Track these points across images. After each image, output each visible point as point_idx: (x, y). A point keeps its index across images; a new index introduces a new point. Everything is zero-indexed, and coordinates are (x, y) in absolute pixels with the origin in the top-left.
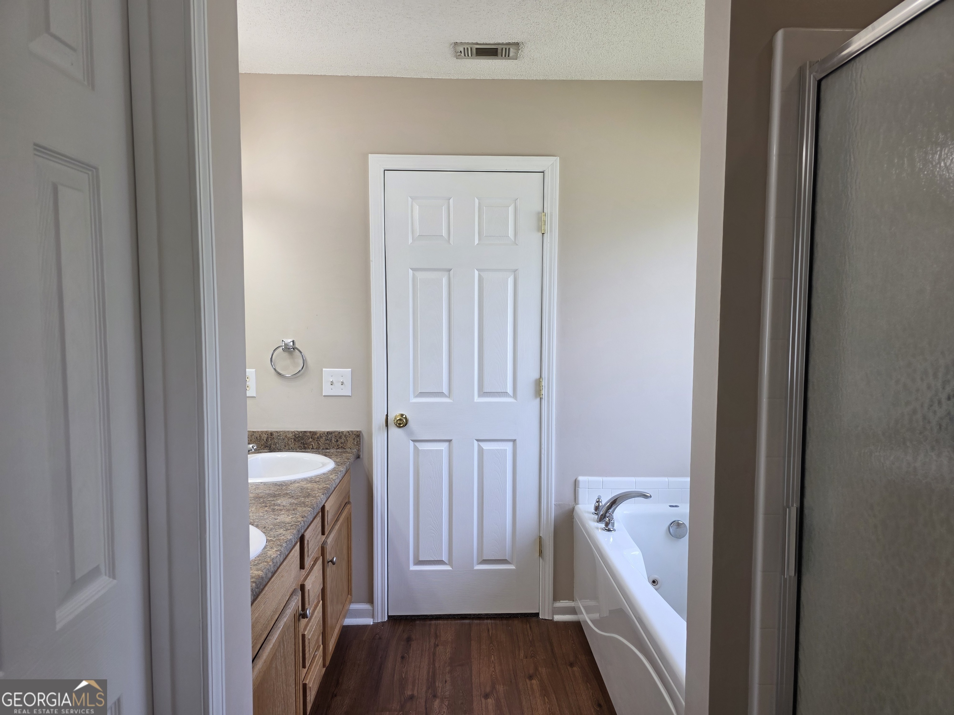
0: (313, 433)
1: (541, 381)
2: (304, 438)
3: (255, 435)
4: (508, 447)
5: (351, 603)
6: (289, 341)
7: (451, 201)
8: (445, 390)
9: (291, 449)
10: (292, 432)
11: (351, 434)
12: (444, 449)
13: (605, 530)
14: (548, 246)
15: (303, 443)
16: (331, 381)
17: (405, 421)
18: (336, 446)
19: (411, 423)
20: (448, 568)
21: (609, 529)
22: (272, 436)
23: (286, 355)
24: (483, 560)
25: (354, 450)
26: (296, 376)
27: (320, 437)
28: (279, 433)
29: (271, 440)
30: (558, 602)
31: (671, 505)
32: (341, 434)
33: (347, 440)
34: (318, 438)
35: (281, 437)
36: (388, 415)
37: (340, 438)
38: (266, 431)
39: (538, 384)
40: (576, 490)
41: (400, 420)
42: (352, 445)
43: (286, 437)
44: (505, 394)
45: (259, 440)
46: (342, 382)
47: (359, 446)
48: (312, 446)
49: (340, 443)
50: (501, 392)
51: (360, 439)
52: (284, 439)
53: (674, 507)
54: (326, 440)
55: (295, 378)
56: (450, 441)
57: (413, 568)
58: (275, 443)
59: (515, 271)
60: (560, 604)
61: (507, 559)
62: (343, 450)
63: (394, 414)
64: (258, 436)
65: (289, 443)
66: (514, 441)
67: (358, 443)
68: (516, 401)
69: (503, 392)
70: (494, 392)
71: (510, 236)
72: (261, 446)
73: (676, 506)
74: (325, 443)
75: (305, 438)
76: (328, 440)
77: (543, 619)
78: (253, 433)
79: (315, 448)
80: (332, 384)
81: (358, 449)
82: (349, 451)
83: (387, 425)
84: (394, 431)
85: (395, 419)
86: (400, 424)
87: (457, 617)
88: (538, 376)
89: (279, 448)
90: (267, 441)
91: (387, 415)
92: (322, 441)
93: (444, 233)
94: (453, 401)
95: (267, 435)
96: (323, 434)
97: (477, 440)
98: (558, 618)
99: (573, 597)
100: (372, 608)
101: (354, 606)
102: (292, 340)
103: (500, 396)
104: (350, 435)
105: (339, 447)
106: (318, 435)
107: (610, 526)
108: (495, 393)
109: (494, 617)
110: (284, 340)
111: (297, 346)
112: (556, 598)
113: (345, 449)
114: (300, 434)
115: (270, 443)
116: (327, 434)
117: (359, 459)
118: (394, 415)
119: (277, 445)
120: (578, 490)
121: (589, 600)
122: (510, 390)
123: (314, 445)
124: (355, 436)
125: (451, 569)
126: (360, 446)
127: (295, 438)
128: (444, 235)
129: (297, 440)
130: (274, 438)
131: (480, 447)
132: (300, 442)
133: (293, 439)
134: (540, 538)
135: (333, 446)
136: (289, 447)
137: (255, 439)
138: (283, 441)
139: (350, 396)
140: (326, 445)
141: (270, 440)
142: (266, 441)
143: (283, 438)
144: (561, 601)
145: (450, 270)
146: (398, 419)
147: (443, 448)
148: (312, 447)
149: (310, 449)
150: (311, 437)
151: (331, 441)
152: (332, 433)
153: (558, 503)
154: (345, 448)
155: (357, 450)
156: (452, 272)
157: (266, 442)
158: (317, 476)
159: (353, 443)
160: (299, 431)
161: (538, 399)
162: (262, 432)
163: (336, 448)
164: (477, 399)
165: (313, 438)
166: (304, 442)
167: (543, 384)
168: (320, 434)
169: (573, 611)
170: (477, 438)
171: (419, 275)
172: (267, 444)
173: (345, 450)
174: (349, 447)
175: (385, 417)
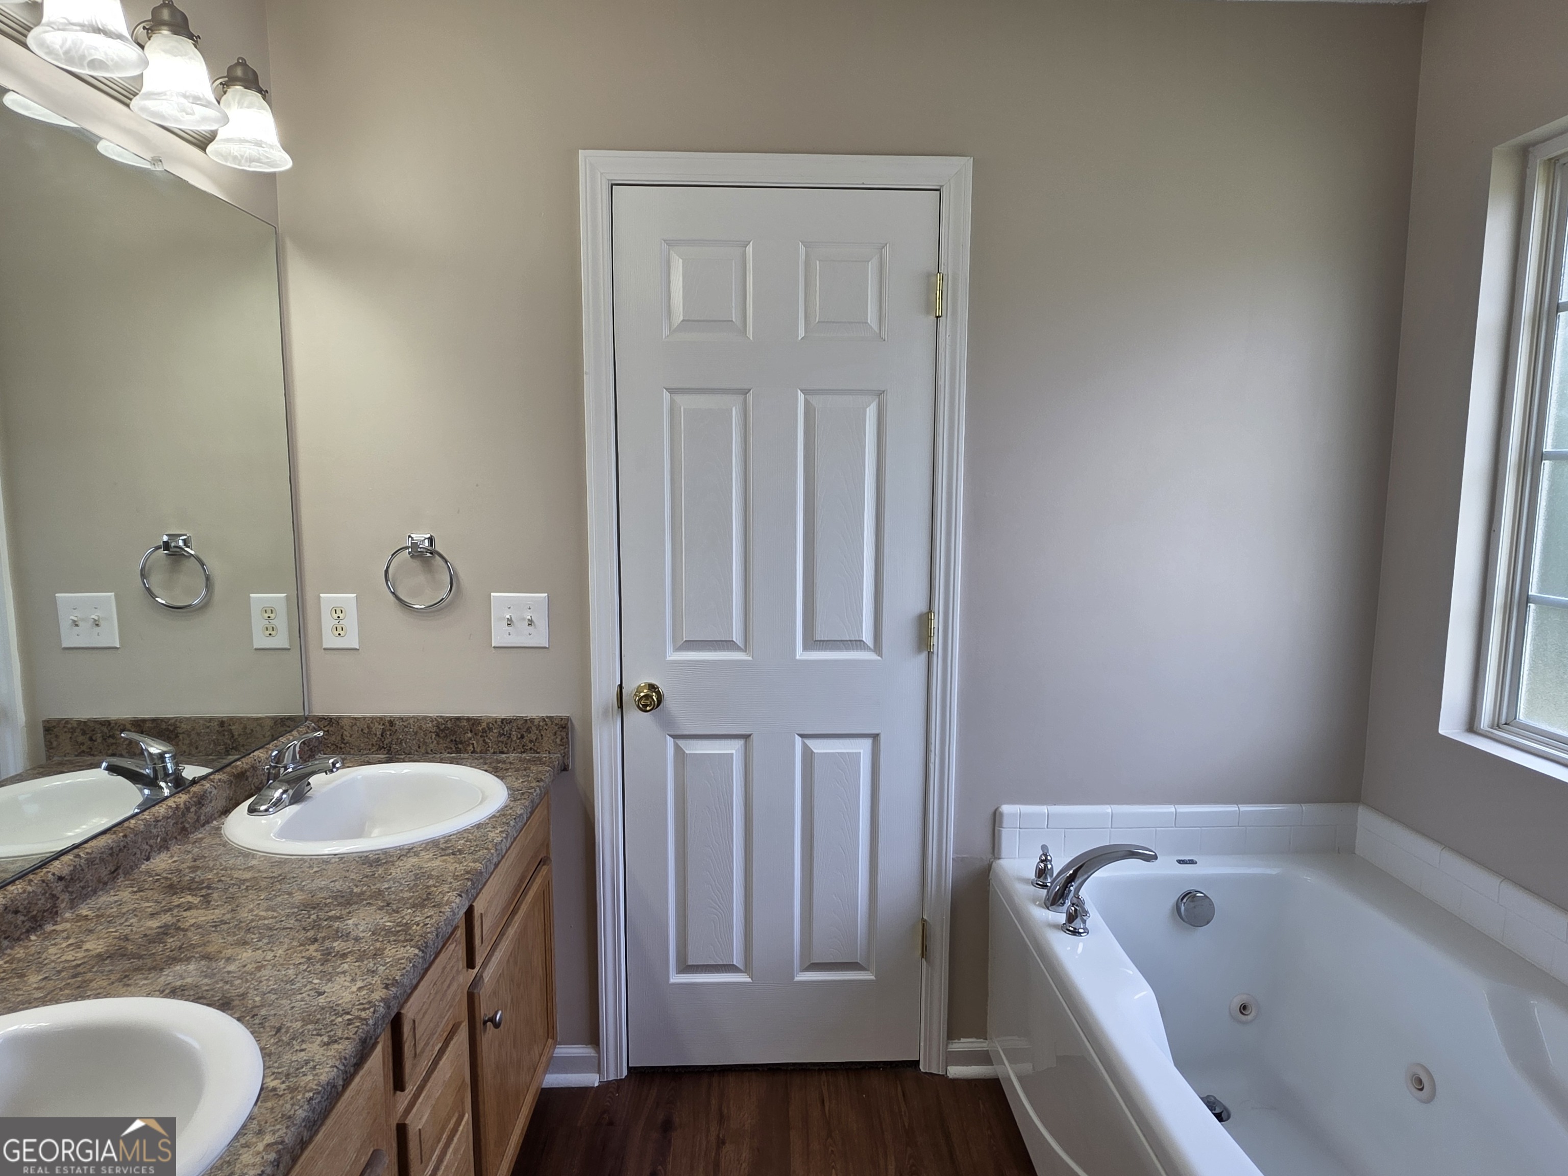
0: (474, 723)
1: (931, 619)
2: (456, 732)
3: (358, 724)
4: (863, 748)
5: (556, 1045)
6: (420, 537)
7: (750, 249)
8: (737, 636)
9: (430, 752)
10: (432, 720)
11: (549, 723)
12: (736, 752)
13: (1067, 932)
14: (947, 343)
15: (455, 740)
16: (508, 619)
17: (655, 700)
18: (521, 747)
19: (668, 701)
20: (743, 978)
21: (1075, 929)
22: (392, 726)
23: (416, 564)
24: (813, 964)
25: (556, 755)
26: (435, 609)
27: (487, 729)
28: (406, 720)
29: (390, 735)
30: (956, 1041)
31: (1180, 859)
32: (529, 724)
33: (542, 735)
34: (484, 731)
35: (410, 728)
36: (623, 685)
37: (529, 730)
38: (380, 718)
39: (924, 622)
40: (996, 831)
41: (647, 697)
42: (553, 745)
43: (421, 729)
44: (858, 644)
45: (366, 735)
46: (529, 620)
47: (566, 748)
48: (473, 747)
49: (527, 742)
50: (850, 641)
51: (567, 734)
52: (416, 733)
53: (1187, 863)
54: (501, 735)
55: (438, 611)
56: (746, 737)
57: (676, 978)
58: (399, 740)
59: (880, 394)
60: (960, 1045)
61: (858, 961)
62: (533, 755)
63: (636, 682)
64: (366, 726)
65: (427, 741)
66: (875, 737)
67: (564, 741)
68: (879, 658)
69: (854, 639)
70: (835, 641)
71: (869, 321)
72: (370, 747)
73: (1192, 862)
74: (499, 742)
75: (459, 731)
76: (505, 735)
77: (926, 1073)
78: (354, 722)
79: (478, 750)
80: (509, 623)
81: (564, 753)
82: (546, 757)
83: (621, 706)
84: (636, 718)
85: (637, 692)
86: (645, 706)
87: (761, 1069)
88: (922, 607)
89: (406, 752)
90: (382, 736)
91: (621, 686)
92: (491, 738)
93: (735, 317)
94: (752, 657)
95: (383, 724)
96: (493, 724)
97: (802, 736)
98: (956, 1071)
99: (986, 1032)
100: (597, 1055)
101: (563, 1051)
102: (428, 536)
103: (847, 649)
104: (547, 725)
105: (527, 750)
106: (484, 725)
107: (1077, 924)
108: (838, 643)
109: (833, 1069)
110: (412, 535)
111: (438, 547)
112: (952, 1035)
113: (539, 753)
114: (448, 723)
115: (390, 740)
116: (502, 723)
117: (564, 772)
118: (636, 685)
119: (404, 744)
120: (1000, 831)
121: (1016, 1038)
122: (867, 636)
123: (477, 744)
124: (557, 727)
125: (749, 980)
126: (568, 748)
127: (438, 731)
128: (734, 320)
129: (442, 735)
130: (396, 730)
131: (806, 748)
132: (448, 740)
133: (434, 732)
134: (924, 924)
135: (514, 748)
136: (426, 749)
137: (360, 732)
138: (414, 737)
139: (545, 648)
140: (500, 744)
141: (388, 736)
142: (380, 736)
143: (415, 730)
144: (963, 1040)
145: (745, 392)
146: (642, 694)
147: (734, 752)
148: (472, 749)
149: (468, 753)
150: (469, 729)
151: (509, 737)
152: (511, 722)
153: (959, 856)
154: (538, 750)
155: (561, 754)
156: (750, 397)
157: (381, 739)
158: (461, 834)
159: (553, 742)
160: (447, 717)
161: (924, 655)
162: (373, 720)
163: (519, 750)
164: (800, 654)
165: (473, 731)
166: (457, 739)
167: (934, 624)
168: (488, 724)
169: (985, 1058)
170: (802, 732)
171: (685, 402)
172: (383, 742)
173: (537, 755)
174: (546, 748)
175: (616, 689)
